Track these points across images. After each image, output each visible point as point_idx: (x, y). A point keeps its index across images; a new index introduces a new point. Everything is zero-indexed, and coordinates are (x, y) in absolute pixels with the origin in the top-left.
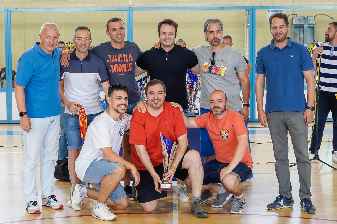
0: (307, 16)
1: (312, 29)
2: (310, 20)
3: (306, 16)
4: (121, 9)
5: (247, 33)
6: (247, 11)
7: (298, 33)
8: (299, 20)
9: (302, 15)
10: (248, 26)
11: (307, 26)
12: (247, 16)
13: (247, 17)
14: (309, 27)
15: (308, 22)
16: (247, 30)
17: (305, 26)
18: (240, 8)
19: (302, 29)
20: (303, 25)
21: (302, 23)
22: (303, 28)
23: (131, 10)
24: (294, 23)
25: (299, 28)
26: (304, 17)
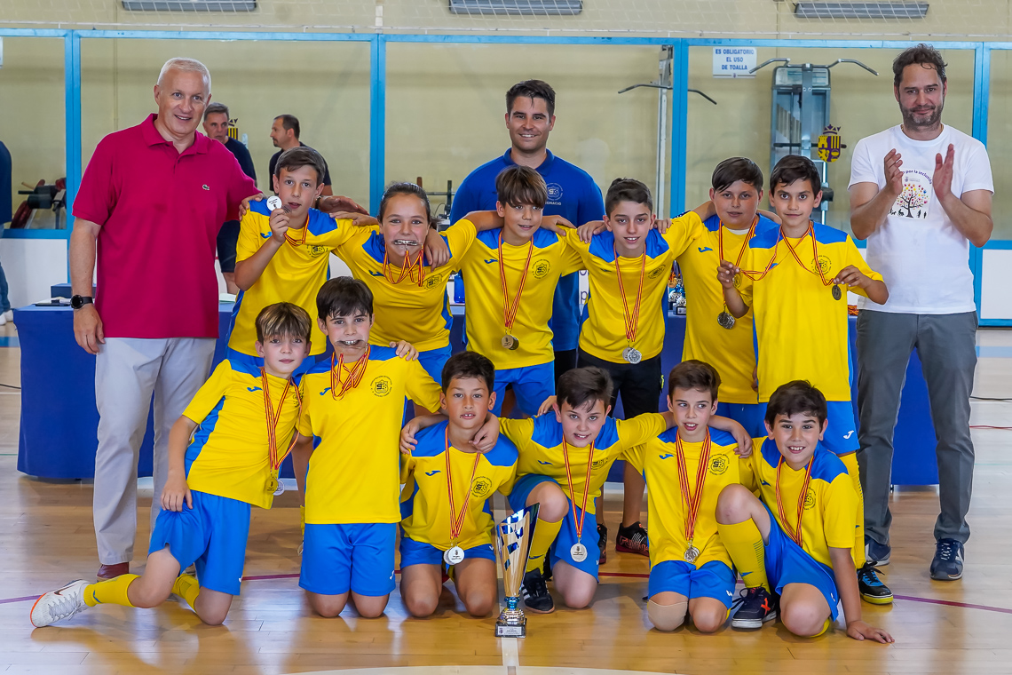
0: (811, 65)
1: (821, 97)
2: (817, 75)
3: (808, 66)
4: (356, 38)
6: (664, 50)
7: (787, 107)
8: (791, 74)
11: (810, 89)
12: (665, 63)
16: (665, 98)
17: (807, 90)
20: (801, 86)
21: (799, 83)
22: (800, 94)
23: (381, 39)
24: (778, 82)
25: (789, 93)
26: (803, 67)
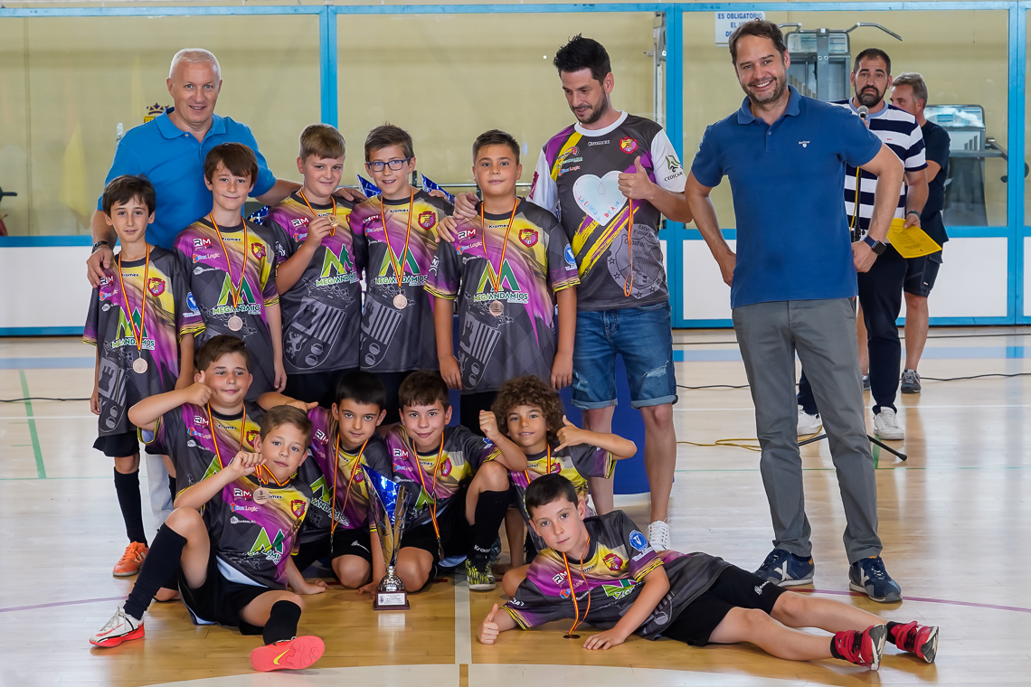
0: (827, 30)
1: (840, 66)
2: (835, 41)
3: (823, 31)
4: (302, 10)
5: (660, 78)
6: (658, 15)
7: (801, 77)
8: (804, 41)
9: (814, 28)
10: (663, 59)
11: (826, 58)
12: (659, 30)
13: (658, 33)
14: (831, 62)
15: (830, 48)
16: (659, 69)
17: (823, 59)
19: (812, 67)
20: (815, 55)
21: (814, 50)
22: (816, 64)
23: (331, 12)
25: (804, 63)
26: (818, 32)
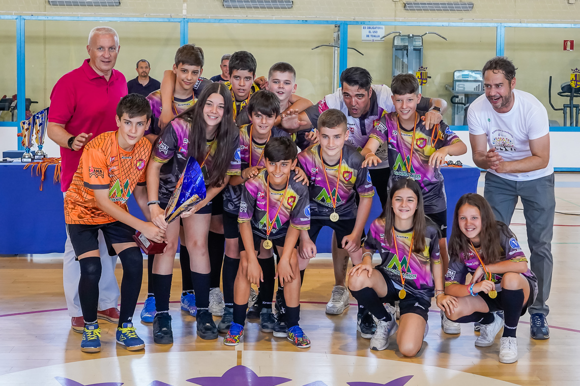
0: (413, 35)
1: (418, 51)
2: (416, 40)
3: (411, 35)
4: (172, 20)
5: (336, 55)
6: (336, 27)
7: (400, 56)
8: (402, 40)
9: (407, 34)
11: (412, 48)
12: (336, 33)
13: (335, 35)
14: (415, 50)
15: (414, 43)
16: (336, 51)
17: (410, 48)
18: (327, 22)
19: (405, 52)
20: (407, 46)
21: (407, 44)
22: (407, 50)
23: (186, 21)
24: (395, 44)
25: (402, 50)
26: (409, 36)
